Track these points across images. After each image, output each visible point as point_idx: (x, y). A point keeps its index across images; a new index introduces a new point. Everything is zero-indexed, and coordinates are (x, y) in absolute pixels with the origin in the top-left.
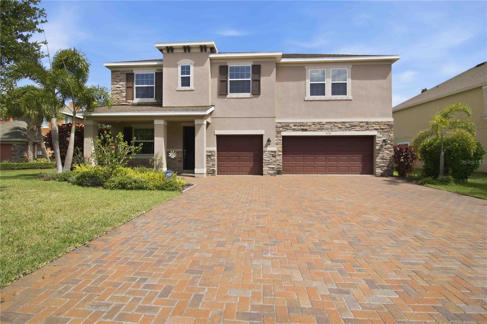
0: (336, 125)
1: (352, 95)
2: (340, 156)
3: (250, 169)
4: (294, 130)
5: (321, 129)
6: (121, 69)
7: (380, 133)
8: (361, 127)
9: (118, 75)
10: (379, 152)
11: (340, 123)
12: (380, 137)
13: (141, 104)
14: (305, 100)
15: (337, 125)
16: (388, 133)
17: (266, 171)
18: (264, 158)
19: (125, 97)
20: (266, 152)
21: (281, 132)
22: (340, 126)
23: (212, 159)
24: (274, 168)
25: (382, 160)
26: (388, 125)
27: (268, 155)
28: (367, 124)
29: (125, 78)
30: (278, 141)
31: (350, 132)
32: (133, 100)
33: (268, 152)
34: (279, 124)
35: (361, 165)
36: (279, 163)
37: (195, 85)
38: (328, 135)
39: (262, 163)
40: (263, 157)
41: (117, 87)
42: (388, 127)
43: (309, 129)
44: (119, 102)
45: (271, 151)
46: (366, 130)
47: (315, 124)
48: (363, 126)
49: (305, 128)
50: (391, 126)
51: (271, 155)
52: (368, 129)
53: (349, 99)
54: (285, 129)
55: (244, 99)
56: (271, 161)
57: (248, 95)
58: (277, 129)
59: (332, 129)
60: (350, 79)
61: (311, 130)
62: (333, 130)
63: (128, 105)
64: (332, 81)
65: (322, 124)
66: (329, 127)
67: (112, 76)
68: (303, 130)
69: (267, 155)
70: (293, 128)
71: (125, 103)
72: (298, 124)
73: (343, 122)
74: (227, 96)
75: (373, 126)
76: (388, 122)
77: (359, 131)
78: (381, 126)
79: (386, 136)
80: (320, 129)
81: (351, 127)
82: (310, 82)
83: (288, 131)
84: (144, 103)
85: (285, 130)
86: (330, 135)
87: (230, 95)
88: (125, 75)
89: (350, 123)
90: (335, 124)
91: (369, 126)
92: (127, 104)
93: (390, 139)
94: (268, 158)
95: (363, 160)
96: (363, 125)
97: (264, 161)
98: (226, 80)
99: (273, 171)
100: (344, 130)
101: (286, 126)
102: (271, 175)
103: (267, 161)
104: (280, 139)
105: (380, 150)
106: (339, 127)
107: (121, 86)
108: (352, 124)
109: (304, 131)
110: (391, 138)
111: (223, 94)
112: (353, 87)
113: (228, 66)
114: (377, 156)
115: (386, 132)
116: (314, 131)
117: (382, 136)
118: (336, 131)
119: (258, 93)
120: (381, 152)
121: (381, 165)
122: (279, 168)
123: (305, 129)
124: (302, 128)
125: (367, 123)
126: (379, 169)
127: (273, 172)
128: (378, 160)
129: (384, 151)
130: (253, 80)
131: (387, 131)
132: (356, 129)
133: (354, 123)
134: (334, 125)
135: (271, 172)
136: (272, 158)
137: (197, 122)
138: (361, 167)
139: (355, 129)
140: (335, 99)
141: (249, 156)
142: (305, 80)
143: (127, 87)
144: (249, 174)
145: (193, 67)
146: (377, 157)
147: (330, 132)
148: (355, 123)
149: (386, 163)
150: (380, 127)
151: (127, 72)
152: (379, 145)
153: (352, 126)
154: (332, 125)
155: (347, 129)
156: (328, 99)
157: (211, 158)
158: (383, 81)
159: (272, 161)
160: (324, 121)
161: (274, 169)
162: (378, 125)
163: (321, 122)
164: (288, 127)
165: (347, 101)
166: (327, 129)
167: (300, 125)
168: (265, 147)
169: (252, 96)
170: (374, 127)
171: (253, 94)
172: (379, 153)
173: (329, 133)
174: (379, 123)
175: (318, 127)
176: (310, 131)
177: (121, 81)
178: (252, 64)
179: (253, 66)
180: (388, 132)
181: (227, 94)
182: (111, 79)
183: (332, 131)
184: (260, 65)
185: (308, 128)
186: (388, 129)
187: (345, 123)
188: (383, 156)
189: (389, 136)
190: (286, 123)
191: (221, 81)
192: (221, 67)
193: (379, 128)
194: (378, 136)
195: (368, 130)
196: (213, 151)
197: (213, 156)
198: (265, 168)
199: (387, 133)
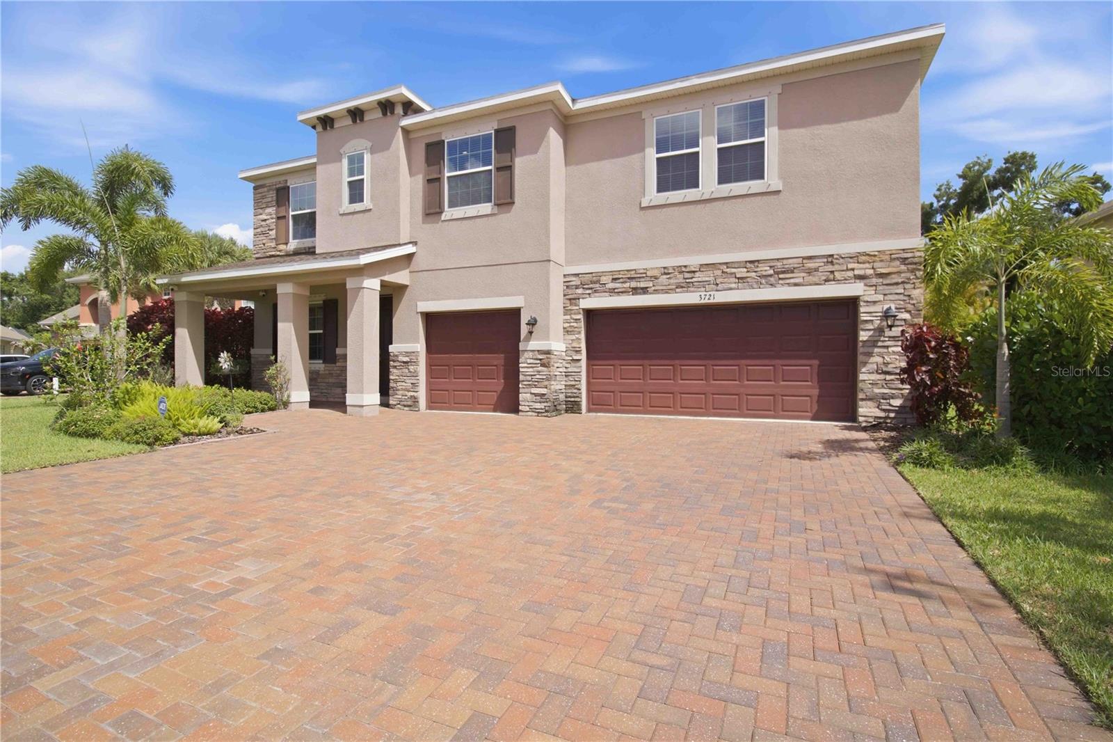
0: (728, 270)
1: (781, 177)
2: (748, 362)
3: (498, 398)
4: (613, 292)
5: (685, 286)
6: (267, 182)
7: (874, 288)
8: (810, 272)
9: (264, 194)
10: (870, 350)
11: (742, 265)
12: (875, 302)
13: (299, 252)
14: (642, 206)
15: (733, 270)
16: (904, 289)
17: (527, 404)
18: (521, 370)
19: (274, 239)
20: (526, 353)
21: (579, 299)
22: (741, 272)
23: (411, 372)
24: (544, 395)
25: (882, 377)
26: (904, 261)
27: (532, 361)
28: (828, 262)
29: (275, 198)
30: (572, 324)
31: (773, 289)
32: (286, 244)
33: (531, 354)
34: (574, 279)
35: (816, 392)
36: (573, 383)
37: (372, 198)
38: (706, 301)
39: (518, 382)
40: (520, 365)
41: (263, 221)
42: (903, 267)
43: (653, 288)
44: (265, 251)
45: (538, 351)
46: (826, 281)
47: (669, 274)
48: (816, 270)
49: (642, 285)
50: (916, 264)
51: (539, 362)
52: (832, 277)
53: (772, 189)
54: (588, 292)
55: (478, 220)
56: (538, 377)
57: (486, 208)
58: (570, 291)
59: (717, 284)
60: (777, 128)
61: (656, 290)
62: (720, 287)
63: (278, 256)
64: (719, 142)
65: (688, 272)
66: (707, 279)
67: (254, 197)
68: (635, 291)
69: (529, 361)
70: (611, 285)
71: (273, 253)
72: (623, 276)
73: (751, 262)
74: (441, 215)
75: (850, 266)
76: (903, 250)
77: (803, 285)
78: (876, 265)
79: (897, 297)
80: (682, 287)
81: (778, 273)
82: (657, 153)
83: (595, 297)
84: (305, 248)
85: (589, 294)
86: (712, 301)
87: (449, 213)
88: (275, 192)
89: (772, 264)
90: (727, 267)
91: (837, 267)
92: (278, 253)
93: (910, 307)
94: (531, 370)
95: (823, 378)
96: (817, 265)
97: (521, 377)
98: (439, 176)
99: (543, 404)
100: (755, 286)
101: (592, 282)
102: (538, 412)
103: (529, 378)
104: (576, 320)
105: (873, 343)
106: (738, 278)
107: (268, 217)
108: (779, 264)
109: (640, 294)
110: (914, 304)
111: (432, 211)
112: (784, 152)
113: (444, 141)
114: (865, 364)
115: (897, 284)
116: (667, 293)
117: (881, 297)
118: (731, 289)
119: (509, 200)
120: (876, 350)
121: (877, 391)
122: (574, 397)
123: (642, 288)
124: (634, 284)
125: (830, 259)
126: (869, 403)
127: (542, 406)
128: (866, 376)
129: (887, 347)
130: (498, 169)
131: (900, 281)
132: (792, 281)
133: (785, 262)
134: (723, 272)
135: (538, 406)
136: (540, 368)
137: (351, 283)
138: (815, 399)
139: (788, 281)
140: (726, 195)
141: (495, 363)
142: (642, 149)
143: (279, 218)
144: (495, 410)
145: (369, 154)
146: (864, 366)
147: (712, 293)
148: (790, 261)
149: (893, 386)
150: (873, 268)
151: (277, 186)
152: (872, 327)
153: (781, 272)
154: (719, 273)
155: (763, 281)
156: (706, 197)
157: (409, 369)
158: (887, 118)
159: (541, 377)
160: (694, 261)
161: (546, 397)
162: (869, 263)
163: (685, 266)
164: (597, 285)
165: (765, 198)
166: (703, 284)
167: (629, 278)
168: (524, 340)
169: (496, 211)
170: (853, 270)
171: (498, 205)
172: (870, 355)
173: (707, 297)
174: (868, 255)
175: (677, 281)
176: (656, 292)
177: (267, 207)
178: (496, 128)
179: (497, 131)
180: (903, 282)
181: (440, 212)
182: (253, 203)
183: (717, 291)
184: (514, 127)
185: (651, 284)
186: (903, 275)
187: (756, 264)
188: (886, 364)
189: (905, 298)
190: (592, 273)
191: (428, 180)
192: (429, 146)
193: (871, 272)
194: (866, 298)
195: (834, 280)
196: (414, 352)
197: (413, 364)
198: (524, 396)
199: (901, 286)
